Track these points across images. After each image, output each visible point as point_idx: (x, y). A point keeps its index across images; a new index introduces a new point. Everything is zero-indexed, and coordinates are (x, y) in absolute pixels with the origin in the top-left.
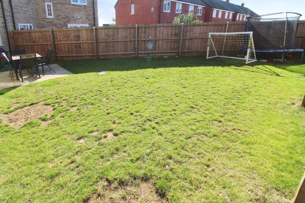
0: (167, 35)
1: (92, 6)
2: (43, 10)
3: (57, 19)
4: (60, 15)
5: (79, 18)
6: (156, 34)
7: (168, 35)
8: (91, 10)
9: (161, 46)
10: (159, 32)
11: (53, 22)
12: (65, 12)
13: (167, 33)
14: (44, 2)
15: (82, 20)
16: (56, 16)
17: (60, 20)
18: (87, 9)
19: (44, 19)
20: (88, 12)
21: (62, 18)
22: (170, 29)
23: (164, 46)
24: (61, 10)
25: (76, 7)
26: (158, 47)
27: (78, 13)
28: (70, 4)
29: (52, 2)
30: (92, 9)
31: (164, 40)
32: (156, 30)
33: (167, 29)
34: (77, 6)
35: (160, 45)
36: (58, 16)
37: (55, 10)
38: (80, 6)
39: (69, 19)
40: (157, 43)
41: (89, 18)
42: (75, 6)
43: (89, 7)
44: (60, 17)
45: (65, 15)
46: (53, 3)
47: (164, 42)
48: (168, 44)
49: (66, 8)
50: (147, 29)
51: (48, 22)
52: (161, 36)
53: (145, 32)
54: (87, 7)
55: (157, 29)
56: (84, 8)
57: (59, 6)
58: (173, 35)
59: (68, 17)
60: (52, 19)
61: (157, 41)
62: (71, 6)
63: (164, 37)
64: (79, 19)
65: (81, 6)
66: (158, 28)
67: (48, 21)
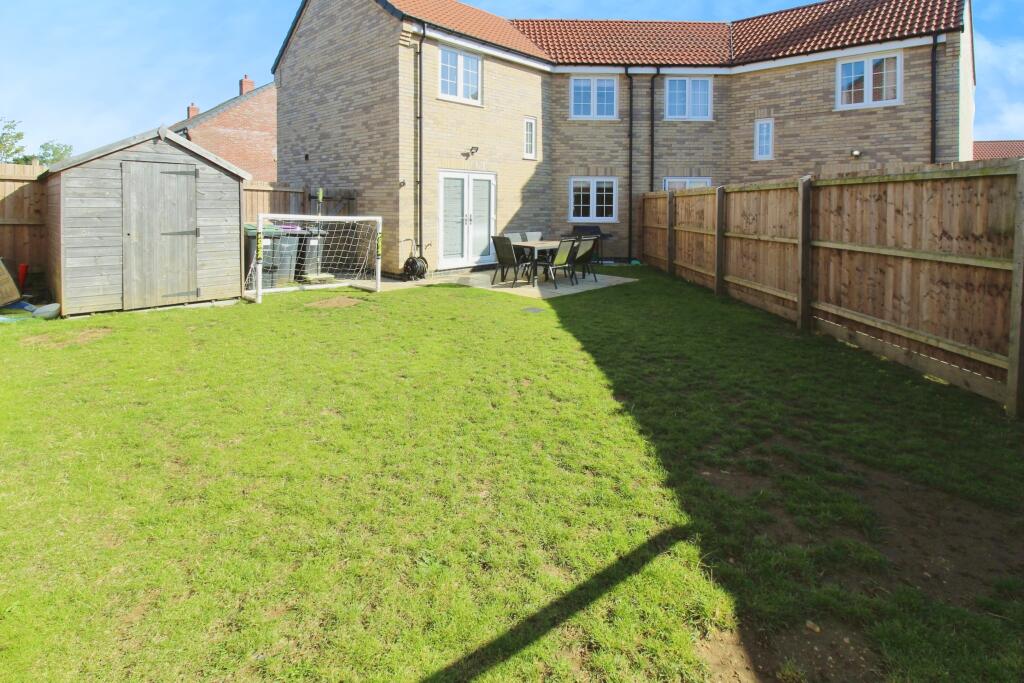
0: (938, 233)
1: (927, 103)
2: (747, 142)
3: (780, 161)
4: (791, 151)
5: (856, 153)
6: (885, 221)
7: (945, 233)
8: (921, 120)
9: (907, 299)
10: (898, 211)
11: (770, 171)
12: (809, 141)
13: (940, 224)
14: (752, 121)
15: (873, 161)
16: (780, 155)
17: (791, 164)
18: (901, 118)
19: (745, 166)
20: (904, 128)
21: (796, 158)
22: (957, 200)
23: (925, 305)
24: (797, 135)
25: (853, 118)
26: (895, 296)
27: (860, 138)
28: (830, 113)
29: (772, 115)
30: (928, 117)
31: (926, 267)
32: (881, 198)
33: (938, 197)
34: (859, 114)
35: (904, 290)
36: (786, 153)
37: (780, 136)
38: (871, 112)
39: (819, 160)
40: (890, 272)
41: (907, 149)
42: (850, 115)
43: (913, 110)
44: (790, 157)
45: (807, 150)
46: (776, 118)
47: (923, 278)
48: (947, 297)
49: (816, 128)
50: (846, 194)
51: (756, 173)
52: (907, 237)
53: (840, 209)
54: (901, 110)
55: (885, 193)
56: (887, 117)
57: (792, 123)
58: (977, 239)
59: (817, 154)
60: (769, 162)
61: (891, 262)
62: (832, 119)
63: (925, 244)
64: (856, 156)
65: (875, 113)
66: (890, 189)
67: (755, 168)
